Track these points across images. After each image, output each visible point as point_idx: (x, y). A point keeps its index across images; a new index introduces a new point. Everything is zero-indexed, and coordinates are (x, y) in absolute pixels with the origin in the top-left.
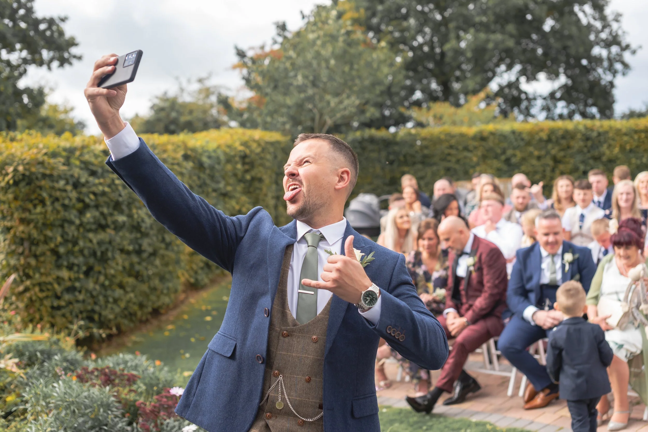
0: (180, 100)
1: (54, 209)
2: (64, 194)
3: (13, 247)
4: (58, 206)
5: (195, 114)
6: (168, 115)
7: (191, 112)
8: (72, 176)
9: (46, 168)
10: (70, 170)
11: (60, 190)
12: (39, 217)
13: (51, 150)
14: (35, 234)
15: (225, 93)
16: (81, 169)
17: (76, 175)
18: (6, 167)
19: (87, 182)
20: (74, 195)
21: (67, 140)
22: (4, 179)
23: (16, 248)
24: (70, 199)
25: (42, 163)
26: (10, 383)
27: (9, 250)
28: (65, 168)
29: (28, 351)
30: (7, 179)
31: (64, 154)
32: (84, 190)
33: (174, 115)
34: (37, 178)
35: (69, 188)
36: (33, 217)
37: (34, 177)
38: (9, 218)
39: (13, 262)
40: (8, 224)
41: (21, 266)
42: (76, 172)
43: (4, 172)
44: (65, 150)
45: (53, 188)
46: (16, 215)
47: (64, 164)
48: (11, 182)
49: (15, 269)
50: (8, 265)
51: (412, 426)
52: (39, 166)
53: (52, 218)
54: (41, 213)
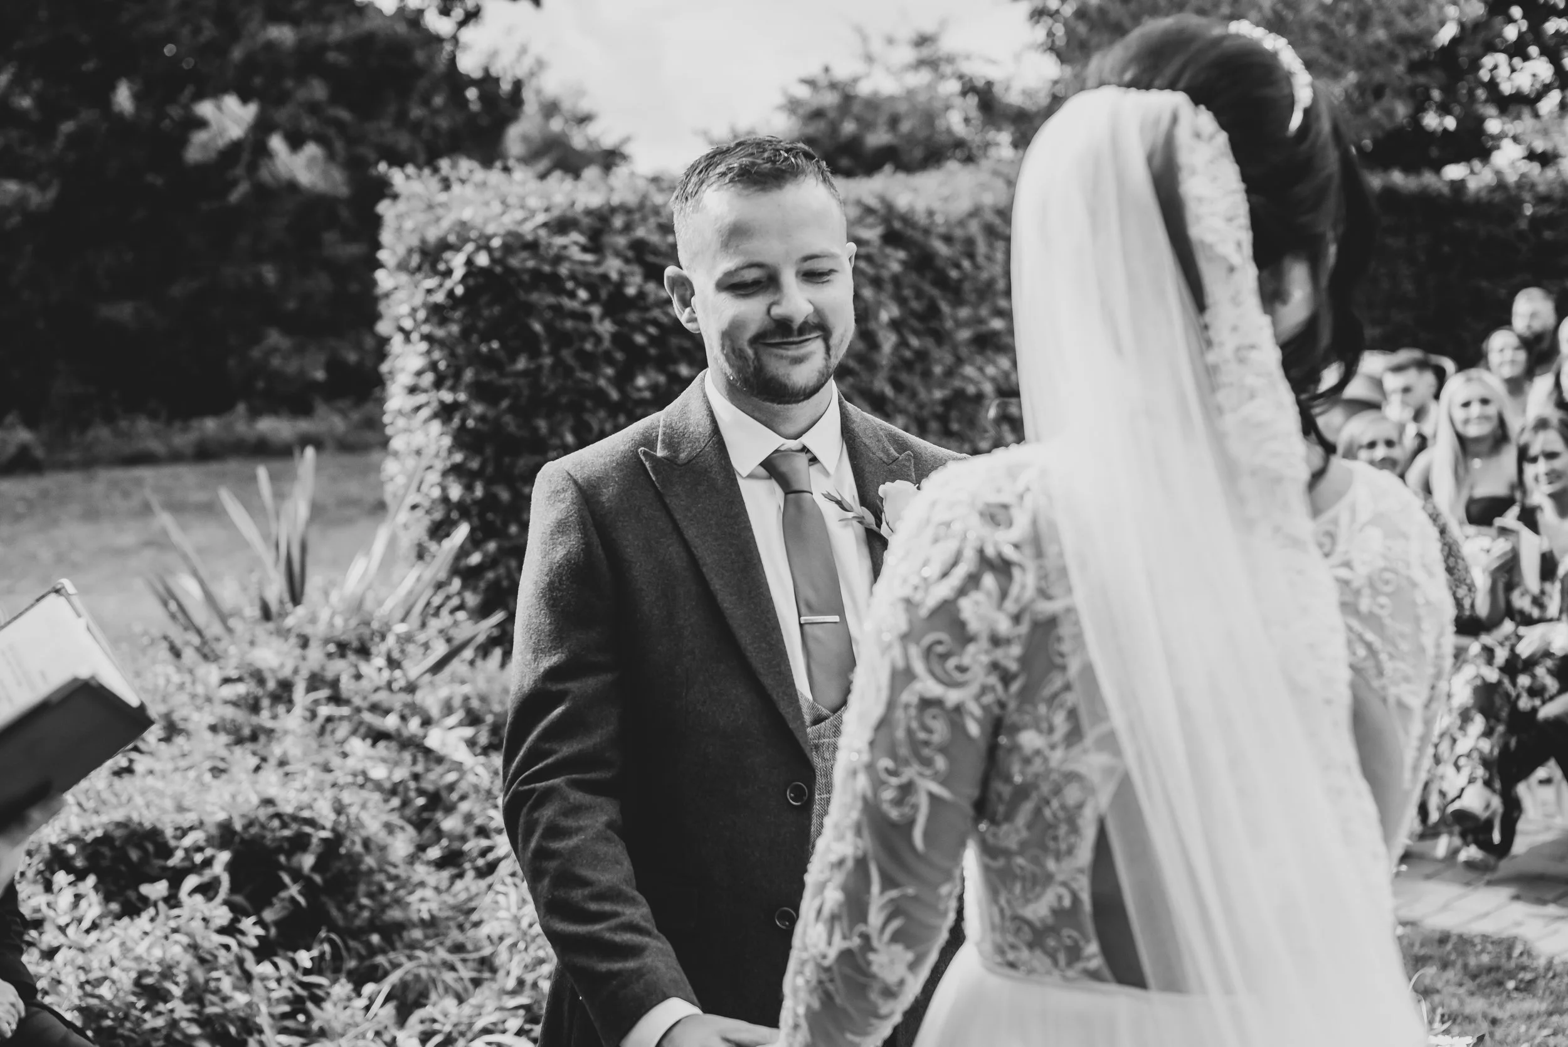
0: (864, 89)
1: (559, 362)
2: (582, 326)
3: (458, 457)
4: (566, 354)
5: (905, 127)
6: (834, 128)
7: (894, 122)
8: (605, 278)
9: (542, 259)
10: (597, 263)
11: (574, 315)
12: (522, 382)
13: (556, 213)
14: (510, 423)
15: (980, 71)
16: (627, 261)
17: (614, 276)
18: (448, 255)
19: (641, 295)
20: (606, 328)
21: (593, 188)
22: (441, 286)
23: (466, 459)
24: (598, 339)
25: (532, 246)
26: (451, 787)
27: (448, 464)
28: (589, 257)
29: (491, 712)
30: (449, 284)
31: (586, 221)
32: (633, 317)
33: (849, 127)
34: (521, 283)
35: (595, 310)
36: (507, 381)
37: (512, 281)
38: (449, 383)
39: (455, 492)
40: (447, 396)
41: (476, 502)
42: (613, 266)
43: (442, 267)
44: (589, 212)
45: (558, 309)
46: (468, 375)
47: (585, 249)
48: (459, 291)
49: (463, 510)
50: (445, 499)
51: (1474, 977)
52: (524, 254)
53: (552, 387)
54: (525, 373)
